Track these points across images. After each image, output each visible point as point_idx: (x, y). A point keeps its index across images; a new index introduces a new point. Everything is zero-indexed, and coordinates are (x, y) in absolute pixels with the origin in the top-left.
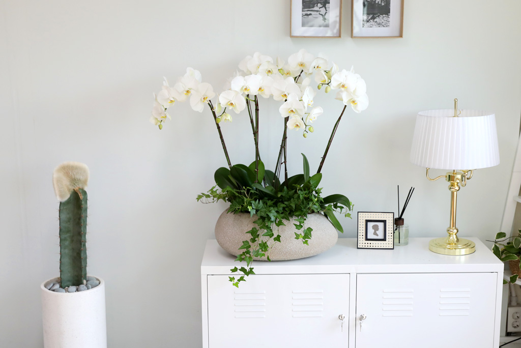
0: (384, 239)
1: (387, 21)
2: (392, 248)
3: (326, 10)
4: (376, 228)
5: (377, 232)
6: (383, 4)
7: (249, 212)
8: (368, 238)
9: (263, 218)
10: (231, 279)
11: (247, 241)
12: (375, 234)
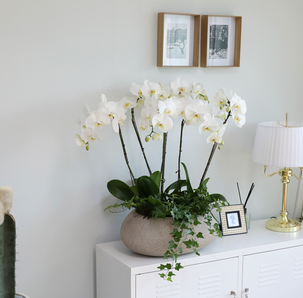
0: (240, 226)
1: (225, 54)
2: (246, 232)
3: (184, 45)
4: (233, 218)
5: (234, 221)
6: (223, 41)
7: (172, 216)
8: (229, 226)
9: (180, 220)
10: (162, 276)
11: (172, 241)
12: (233, 222)
